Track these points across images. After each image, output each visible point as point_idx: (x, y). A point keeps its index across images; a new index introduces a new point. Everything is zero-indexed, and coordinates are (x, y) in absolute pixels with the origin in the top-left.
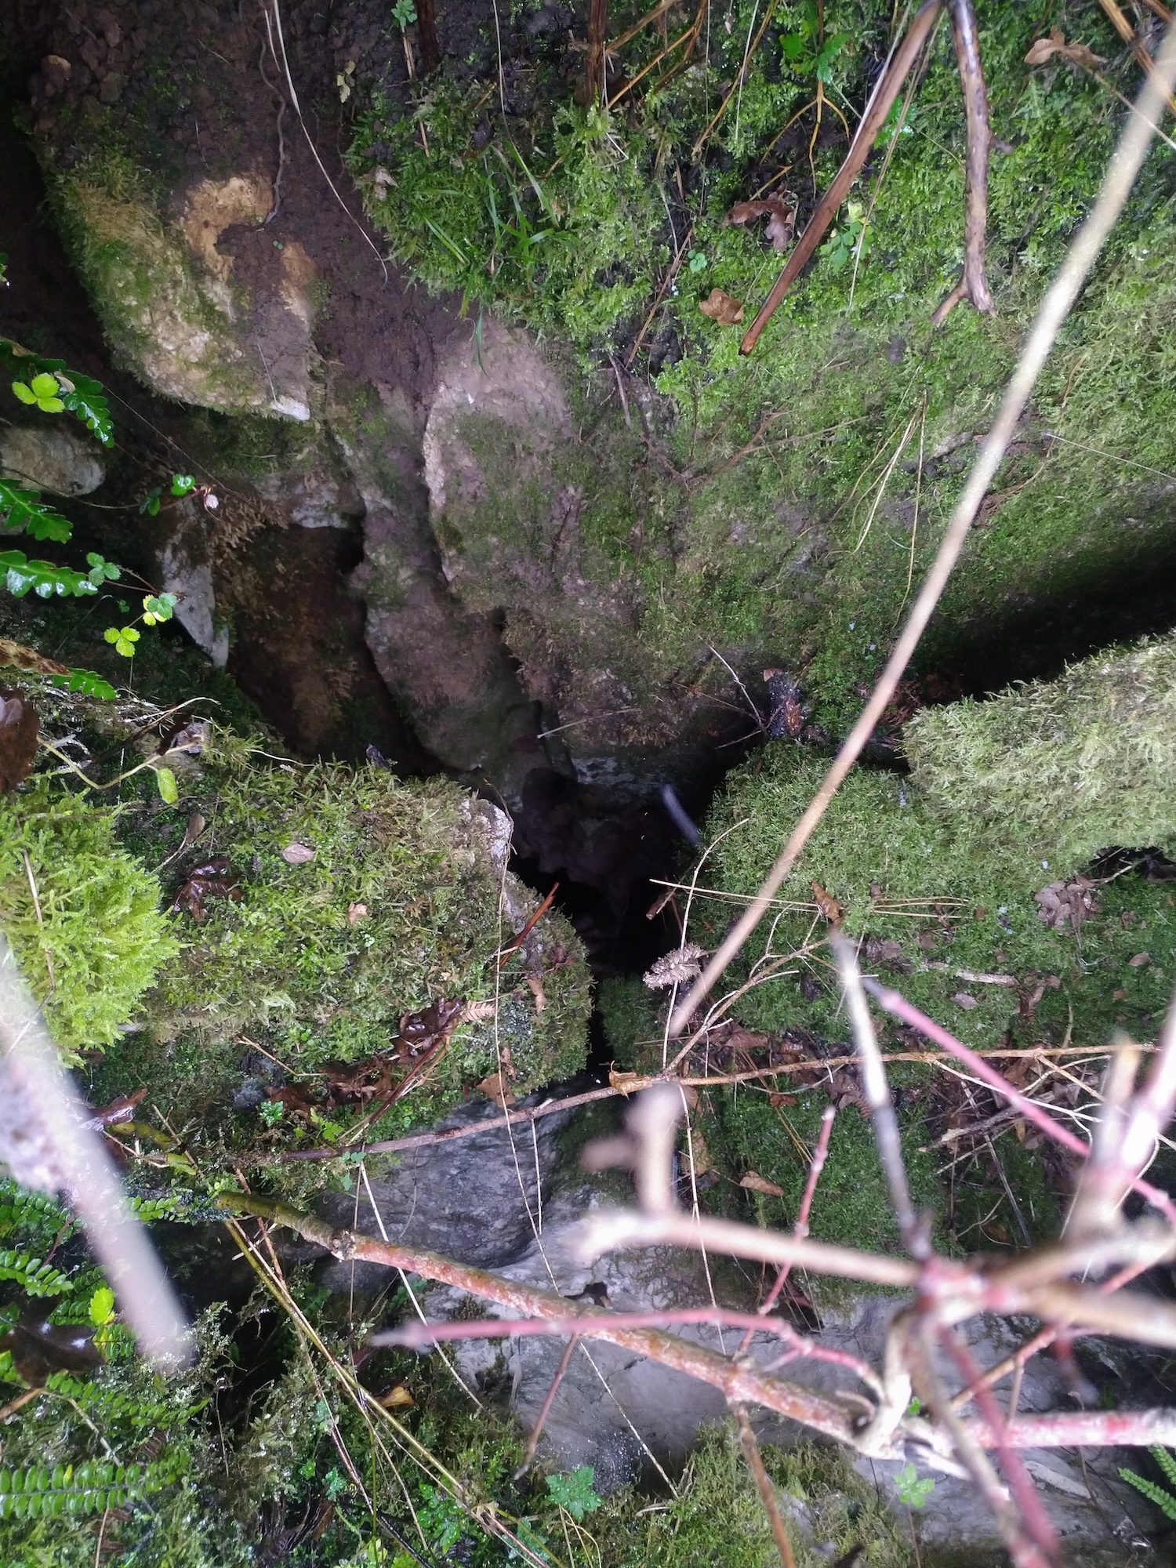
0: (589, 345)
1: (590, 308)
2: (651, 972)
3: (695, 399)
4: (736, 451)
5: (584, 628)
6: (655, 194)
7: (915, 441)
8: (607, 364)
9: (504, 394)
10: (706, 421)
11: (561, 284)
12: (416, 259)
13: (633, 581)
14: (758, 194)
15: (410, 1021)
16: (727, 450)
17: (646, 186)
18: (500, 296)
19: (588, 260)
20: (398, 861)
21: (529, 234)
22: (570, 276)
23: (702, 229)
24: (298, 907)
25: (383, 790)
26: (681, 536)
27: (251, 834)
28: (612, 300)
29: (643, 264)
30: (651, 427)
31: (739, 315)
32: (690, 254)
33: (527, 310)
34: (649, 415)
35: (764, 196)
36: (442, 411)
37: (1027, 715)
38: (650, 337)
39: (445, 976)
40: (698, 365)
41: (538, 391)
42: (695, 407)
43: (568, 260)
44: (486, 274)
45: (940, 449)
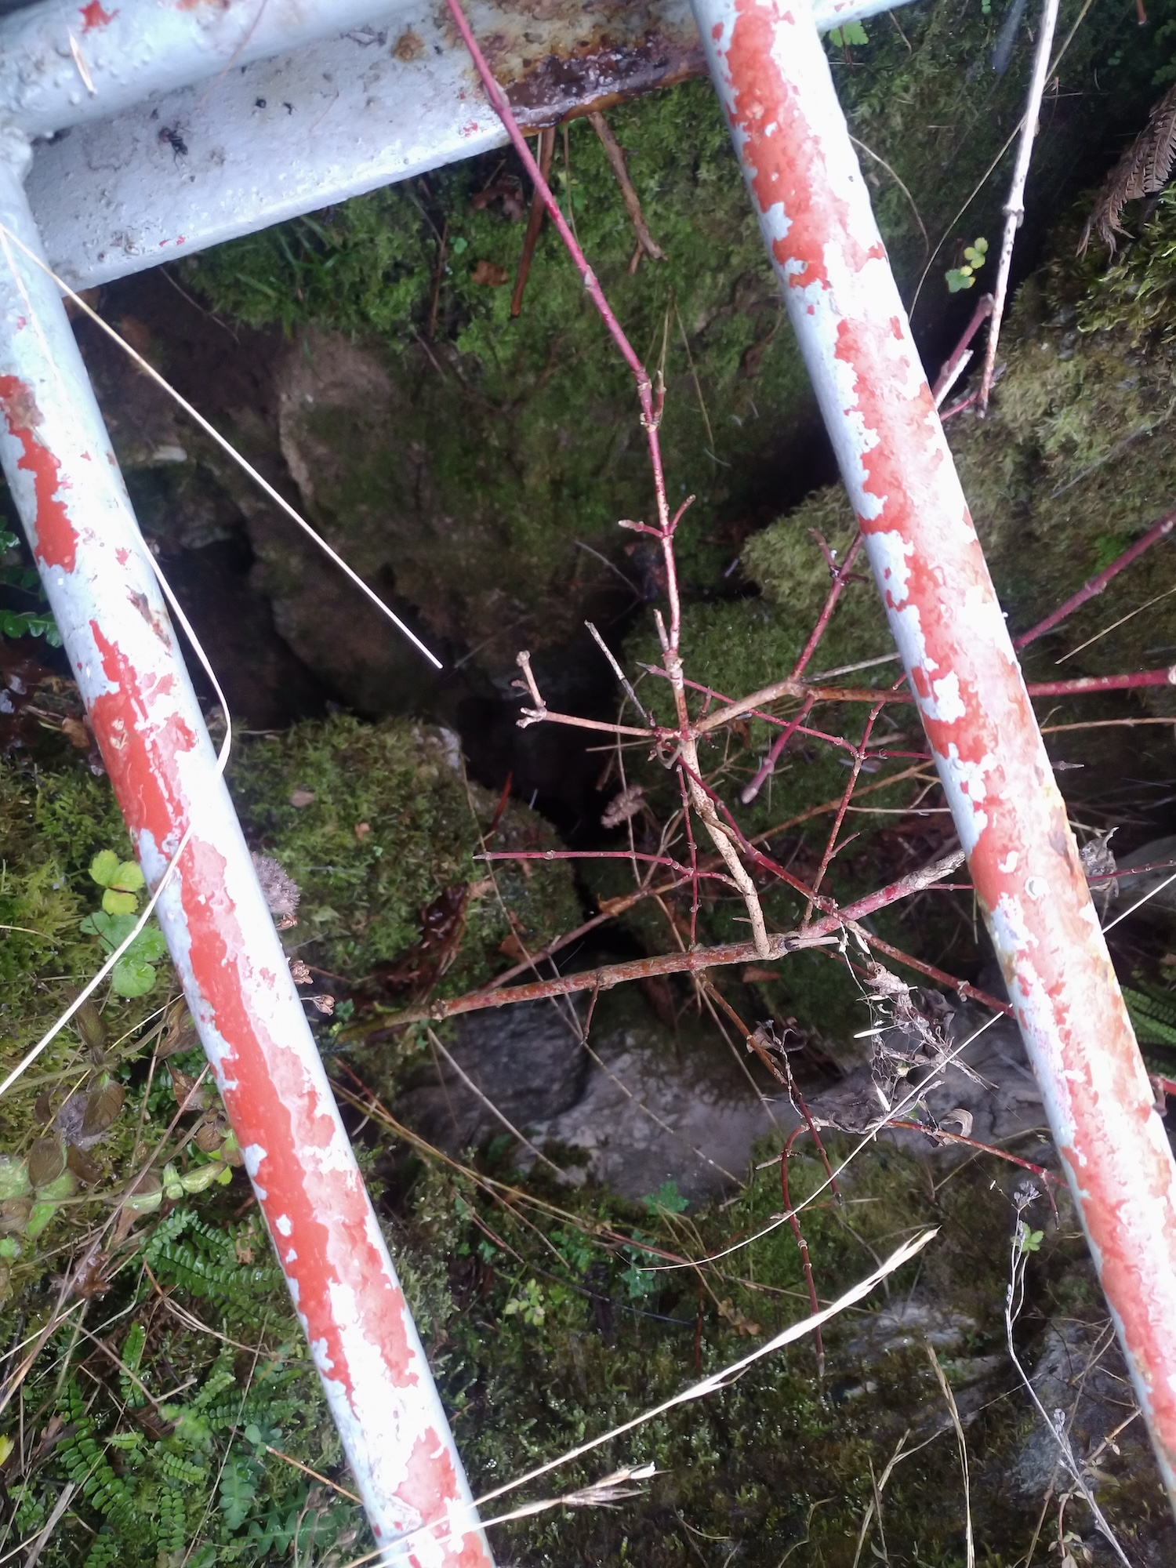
0: (396, 329)
1: (386, 304)
2: (607, 815)
3: (492, 349)
4: (539, 377)
5: (464, 559)
6: (410, 204)
7: (676, 326)
8: (413, 340)
9: (335, 385)
10: (506, 362)
11: (358, 290)
12: (237, 305)
13: (492, 505)
14: (488, 184)
15: (430, 912)
16: (531, 379)
17: (401, 200)
18: (312, 314)
19: (374, 267)
20: (379, 783)
21: (322, 263)
22: (363, 282)
23: (455, 218)
24: (316, 839)
25: (350, 731)
26: (519, 457)
27: (262, 794)
28: (402, 291)
29: (417, 259)
30: (465, 378)
31: (504, 277)
32: (452, 240)
33: (337, 318)
34: (460, 370)
35: (494, 183)
36: (289, 415)
37: (826, 516)
38: (441, 312)
39: (445, 866)
40: (486, 322)
41: (362, 375)
42: (494, 354)
43: (357, 271)
44: (296, 301)
45: (699, 325)
